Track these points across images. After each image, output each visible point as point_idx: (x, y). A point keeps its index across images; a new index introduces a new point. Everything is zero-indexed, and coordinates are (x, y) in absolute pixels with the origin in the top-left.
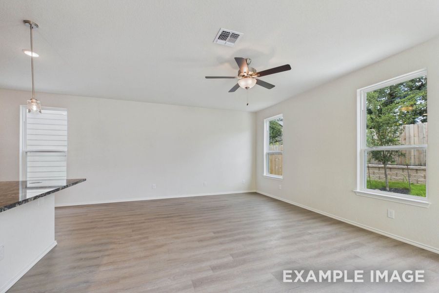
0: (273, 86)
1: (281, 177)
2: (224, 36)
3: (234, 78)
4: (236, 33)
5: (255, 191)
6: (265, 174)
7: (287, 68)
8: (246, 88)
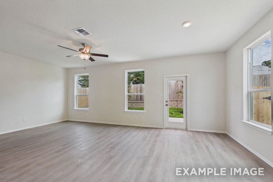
0: (94, 60)
1: (88, 109)
2: (81, 31)
3: (77, 51)
4: (89, 32)
5: (67, 120)
6: (75, 108)
7: (107, 56)
8: (84, 59)
